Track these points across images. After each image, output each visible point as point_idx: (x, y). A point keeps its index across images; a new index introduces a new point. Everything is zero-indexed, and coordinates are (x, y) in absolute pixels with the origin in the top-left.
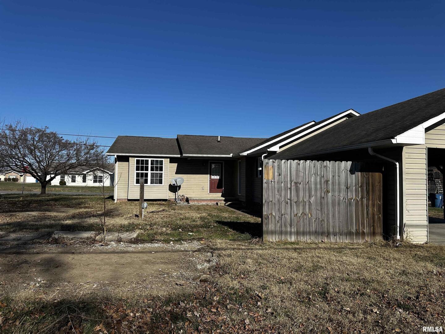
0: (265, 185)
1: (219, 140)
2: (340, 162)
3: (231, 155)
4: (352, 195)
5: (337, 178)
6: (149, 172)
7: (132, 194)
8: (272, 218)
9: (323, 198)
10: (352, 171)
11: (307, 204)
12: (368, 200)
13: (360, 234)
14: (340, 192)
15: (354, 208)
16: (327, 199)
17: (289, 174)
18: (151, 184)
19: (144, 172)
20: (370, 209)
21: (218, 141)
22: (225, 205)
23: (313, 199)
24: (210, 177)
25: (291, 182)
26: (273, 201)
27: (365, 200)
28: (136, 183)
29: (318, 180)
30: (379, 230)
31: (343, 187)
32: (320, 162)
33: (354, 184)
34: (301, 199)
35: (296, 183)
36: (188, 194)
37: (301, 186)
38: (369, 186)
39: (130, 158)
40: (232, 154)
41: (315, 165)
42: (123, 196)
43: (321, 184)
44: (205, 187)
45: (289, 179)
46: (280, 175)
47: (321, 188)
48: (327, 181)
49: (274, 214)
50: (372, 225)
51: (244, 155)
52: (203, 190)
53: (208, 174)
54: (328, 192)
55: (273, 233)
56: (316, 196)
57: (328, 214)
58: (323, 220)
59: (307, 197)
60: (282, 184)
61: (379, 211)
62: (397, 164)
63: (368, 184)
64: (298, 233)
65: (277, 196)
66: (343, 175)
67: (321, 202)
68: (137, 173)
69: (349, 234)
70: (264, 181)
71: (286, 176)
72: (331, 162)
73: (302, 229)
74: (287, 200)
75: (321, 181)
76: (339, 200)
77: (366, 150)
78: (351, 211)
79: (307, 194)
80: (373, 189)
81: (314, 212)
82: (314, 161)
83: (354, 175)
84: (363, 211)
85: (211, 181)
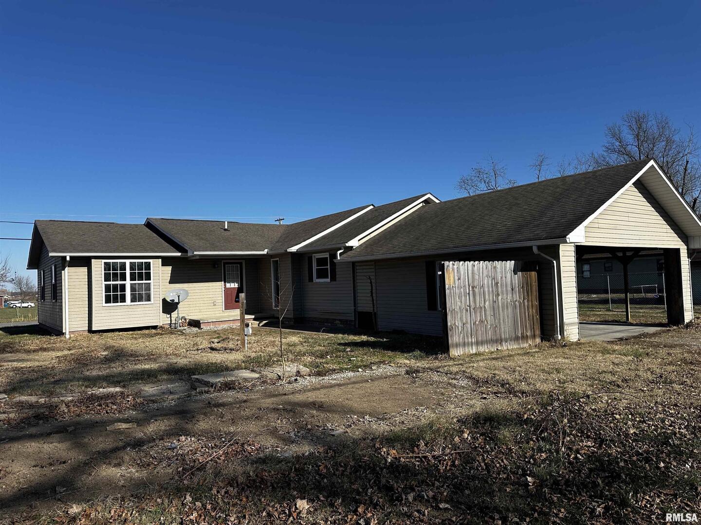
0: (447, 292)
1: (226, 228)
2: (505, 262)
3: (265, 252)
4: (517, 297)
5: (504, 278)
6: (128, 283)
7: (98, 322)
8: (455, 328)
9: (494, 302)
10: (515, 272)
11: (483, 309)
12: (528, 301)
13: (524, 338)
14: (507, 294)
15: (518, 311)
16: (498, 303)
17: (467, 278)
18: (131, 302)
19: (119, 282)
20: (531, 310)
21: (225, 230)
22: (259, 326)
23: (487, 303)
24: (225, 285)
25: (469, 287)
26: (456, 309)
27: (526, 301)
28: (106, 303)
29: (490, 282)
30: (538, 332)
31: (509, 289)
32: (491, 262)
33: (517, 286)
34: (478, 305)
35: (473, 287)
36: (191, 314)
37: (476, 290)
38: (528, 286)
39: (92, 260)
40: (266, 250)
41: (486, 265)
42: (79, 326)
43: (492, 287)
44: (217, 302)
45: (467, 283)
46: (459, 279)
47: (493, 291)
48: (497, 284)
49: (457, 324)
50: (533, 329)
51: (293, 251)
52: (216, 307)
53: (222, 281)
54: (498, 295)
55: (457, 345)
56: (489, 300)
57: (500, 319)
58: (496, 326)
59: (483, 302)
60: (462, 289)
61: (537, 312)
62: (555, 262)
63: (527, 284)
64: (477, 343)
65: (459, 303)
66: (509, 275)
67: (494, 307)
68: (106, 285)
69: (517, 339)
70: (447, 287)
71: (464, 281)
72: (499, 262)
73: (480, 339)
74: (467, 307)
75: (492, 283)
76: (507, 304)
77: (531, 248)
78: (517, 313)
79: (483, 299)
80: (531, 289)
81: (489, 318)
82: (486, 262)
83: (516, 275)
84: (525, 313)
85: (227, 291)
